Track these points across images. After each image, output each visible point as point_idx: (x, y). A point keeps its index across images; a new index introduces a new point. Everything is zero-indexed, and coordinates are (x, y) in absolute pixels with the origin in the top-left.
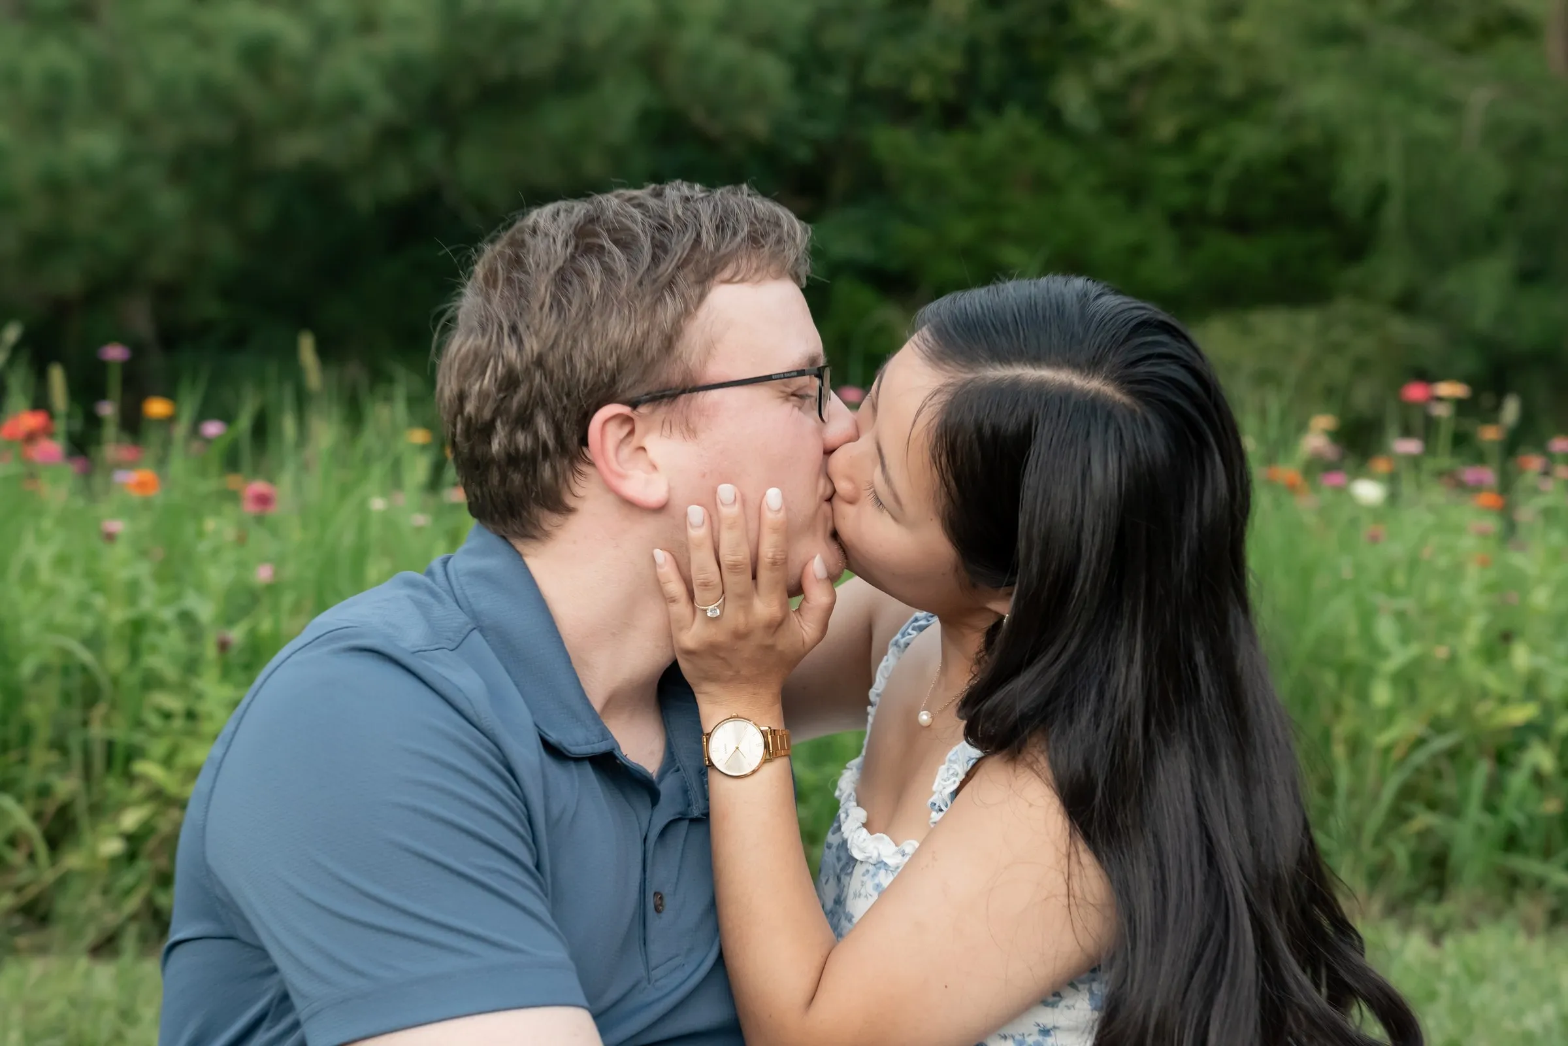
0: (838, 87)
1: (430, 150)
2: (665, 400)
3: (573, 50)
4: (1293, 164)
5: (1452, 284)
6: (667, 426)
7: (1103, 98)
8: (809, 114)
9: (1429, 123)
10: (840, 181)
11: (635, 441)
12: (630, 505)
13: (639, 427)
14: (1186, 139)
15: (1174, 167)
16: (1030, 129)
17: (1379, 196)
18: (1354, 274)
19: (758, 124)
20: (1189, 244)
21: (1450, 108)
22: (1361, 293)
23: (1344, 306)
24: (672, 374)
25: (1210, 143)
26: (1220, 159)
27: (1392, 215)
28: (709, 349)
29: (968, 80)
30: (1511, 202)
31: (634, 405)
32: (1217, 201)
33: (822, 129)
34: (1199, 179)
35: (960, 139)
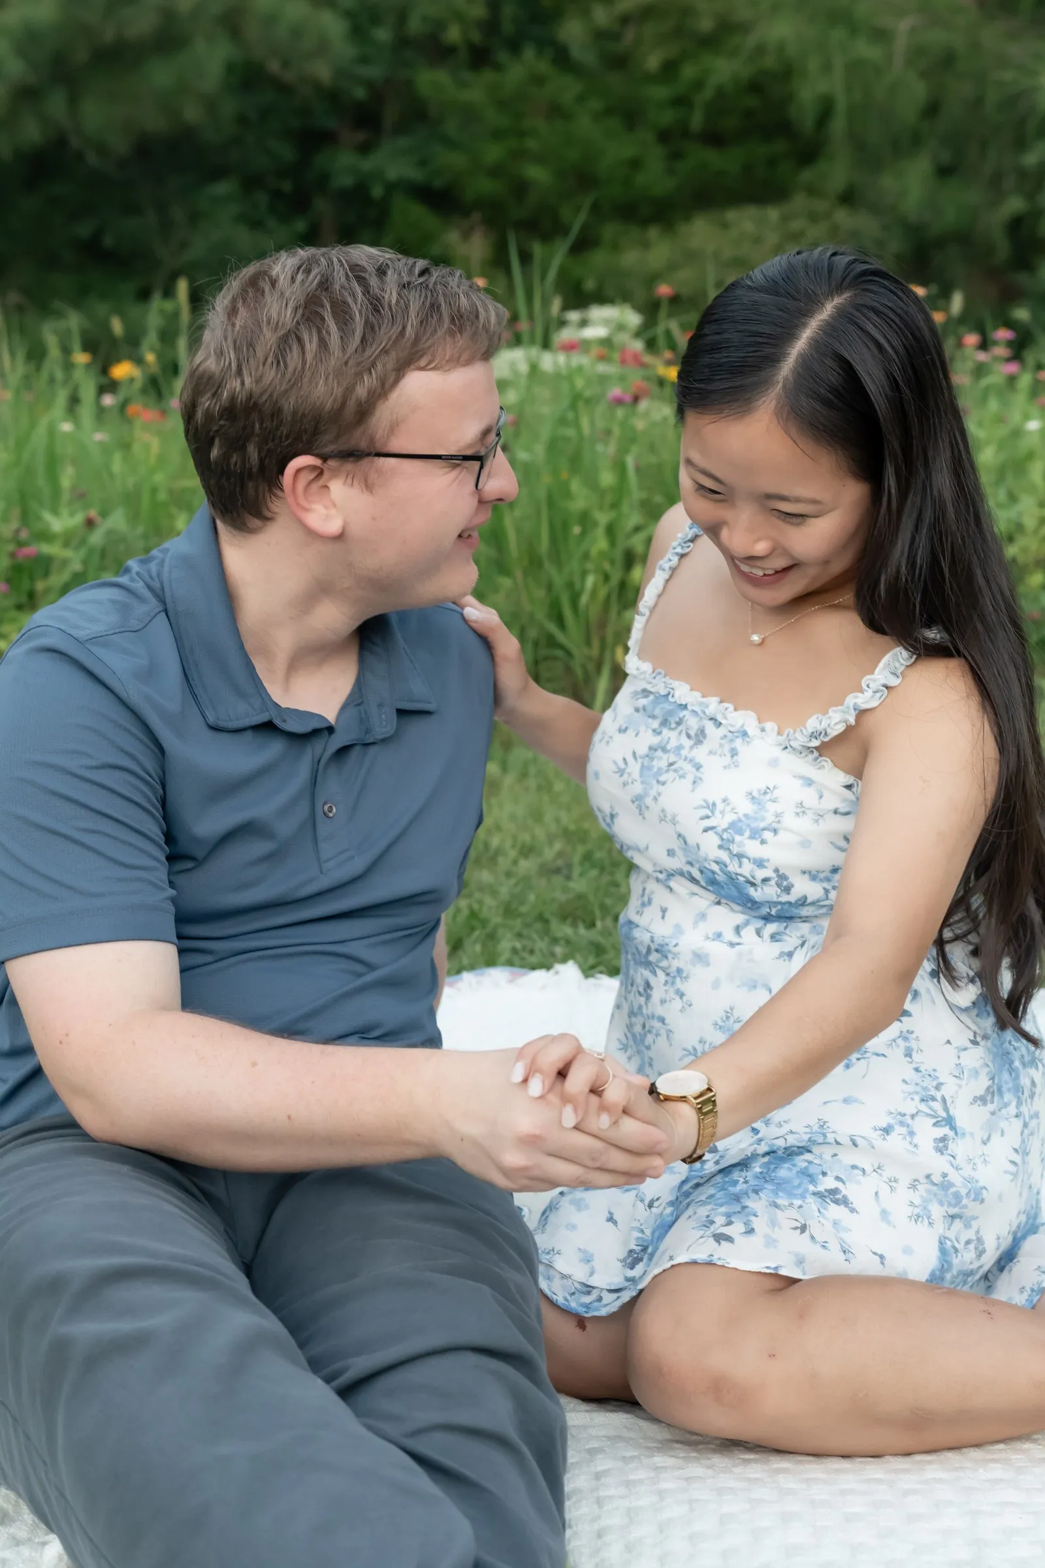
0: (383, 35)
1: (56, 105)
2: (351, 459)
3: (169, 16)
4: (755, 86)
5: (887, 182)
6: (350, 477)
7: (601, 35)
8: (364, 60)
9: (866, 50)
10: (390, 115)
11: (321, 482)
12: (312, 534)
13: (326, 475)
14: (670, 69)
15: (660, 92)
16: (544, 66)
17: (826, 110)
18: (807, 175)
19: (323, 71)
20: (675, 156)
21: (881, 35)
22: (812, 191)
23: (799, 201)
24: (358, 439)
25: (689, 71)
26: (698, 84)
27: (838, 125)
28: (393, 428)
29: (491, 26)
30: (932, 110)
31: (325, 459)
32: (697, 120)
33: (374, 72)
34: (682, 102)
35: (488, 76)
